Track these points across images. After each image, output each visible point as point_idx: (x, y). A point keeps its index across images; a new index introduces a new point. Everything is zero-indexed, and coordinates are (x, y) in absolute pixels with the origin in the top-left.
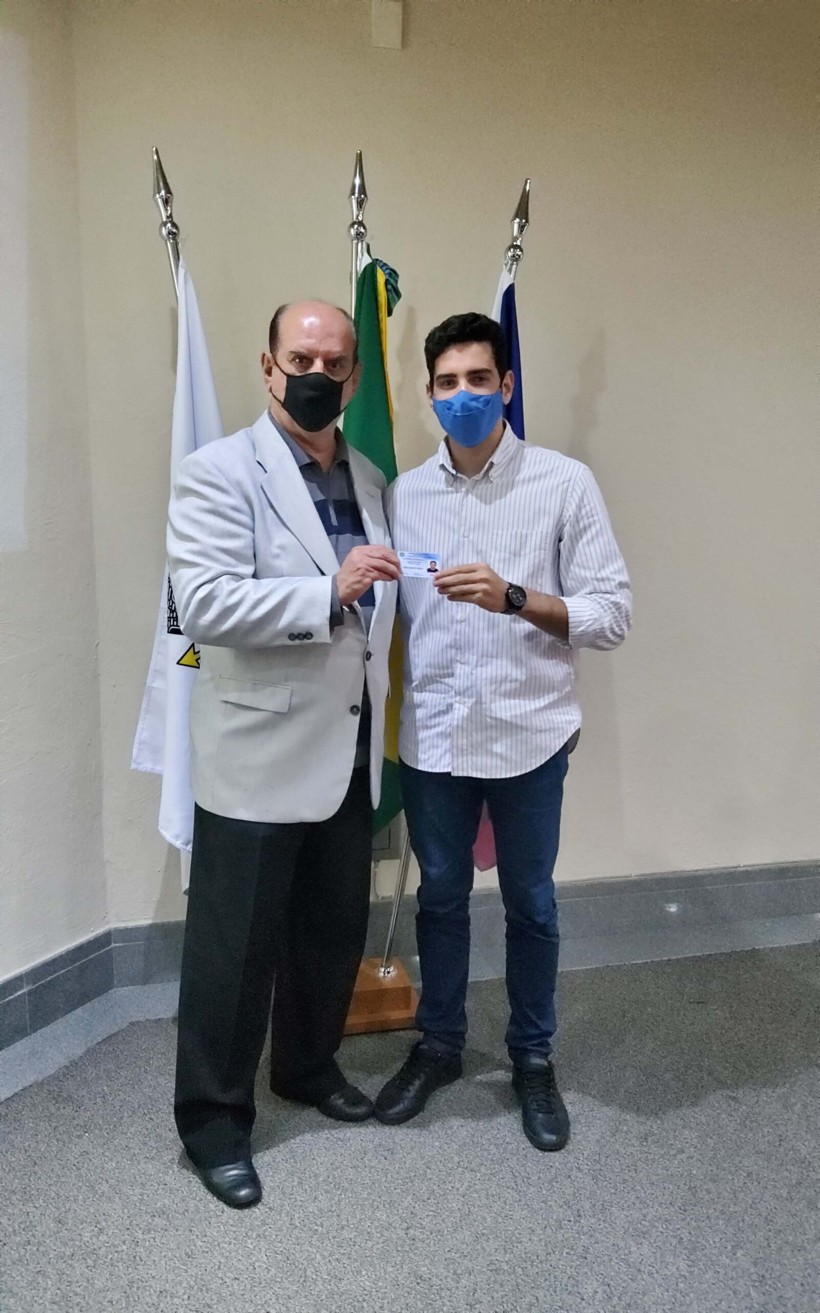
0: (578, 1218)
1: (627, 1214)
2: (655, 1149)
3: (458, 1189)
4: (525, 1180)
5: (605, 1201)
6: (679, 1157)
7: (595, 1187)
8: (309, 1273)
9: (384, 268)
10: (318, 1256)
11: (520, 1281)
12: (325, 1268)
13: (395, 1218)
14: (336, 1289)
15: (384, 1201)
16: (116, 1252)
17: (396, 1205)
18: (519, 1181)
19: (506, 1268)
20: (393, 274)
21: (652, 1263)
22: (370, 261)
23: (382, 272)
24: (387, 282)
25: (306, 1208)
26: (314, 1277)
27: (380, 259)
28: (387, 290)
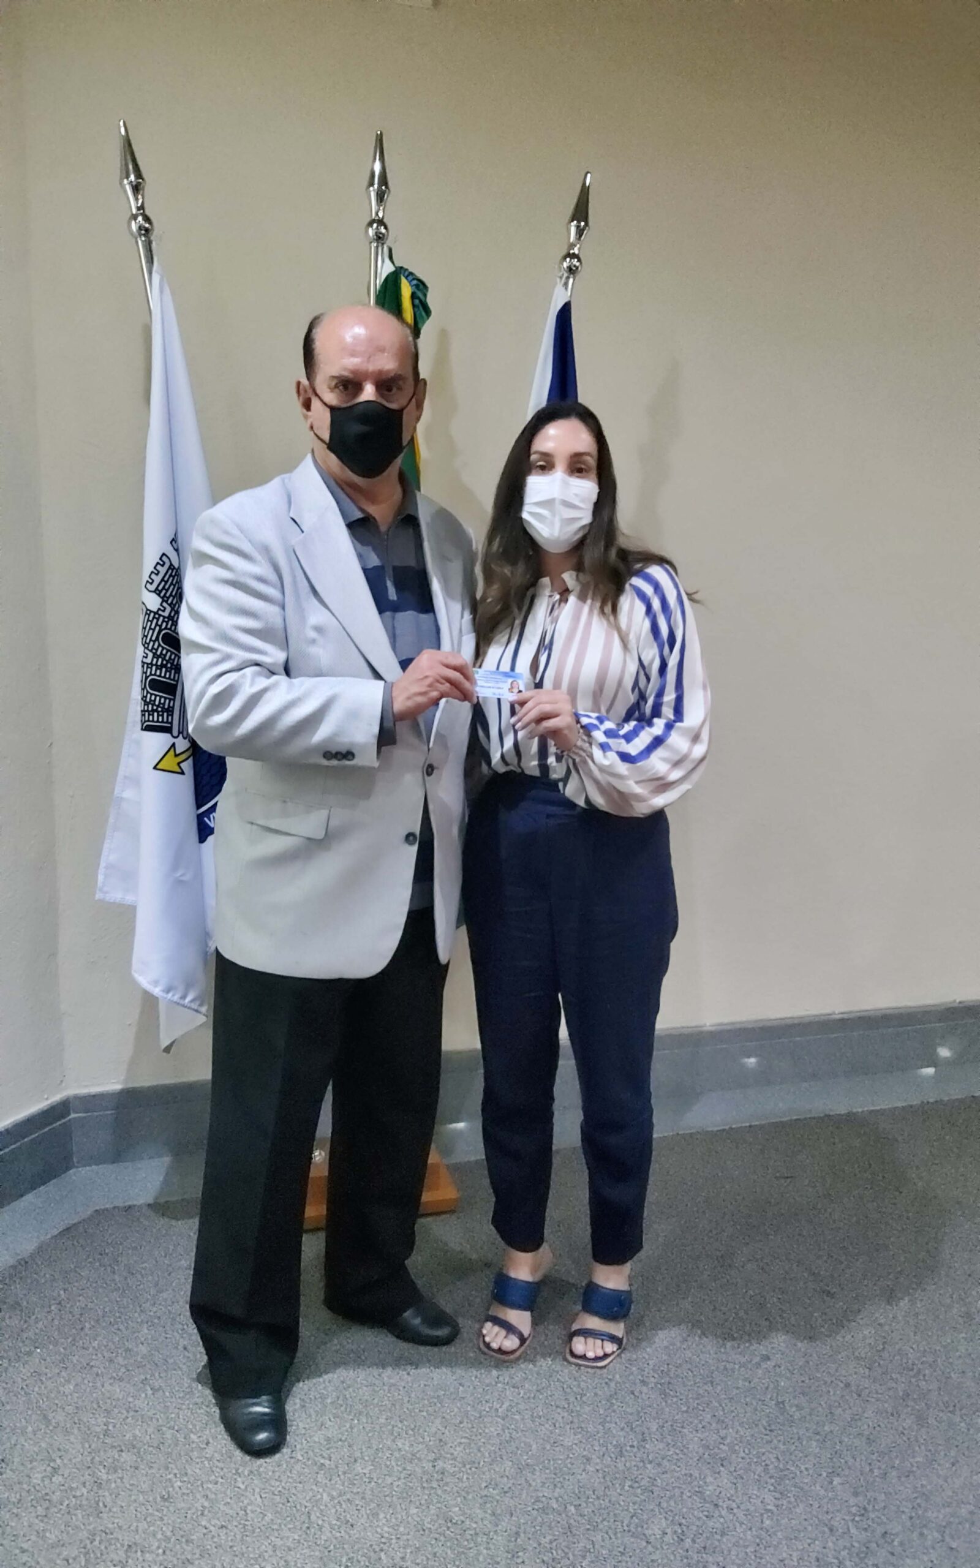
0: (643, 1443)
1: (702, 1437)
2: (734, 1356)
3: (497, 1410)
4: (578, 1397)
5: (675, 1421)
6: (764, 1366)
7: (664, 1404)
8: (313, 1517)
9: (410, 278)
10: (325, 1496)
11: (572, 1521)
12: (333, 1511)
13: (420, 1446)
14: (347, 1537)
15: (406, 1427)
16: (74, 1497)
17: (421, 1431)
18: (572, 1399)
19: (555, 1506)
20: (420, 286)
21: (732, 1496)
22: (391, 269)
23: (408, 284)
24: (413, 296)
25: (311, 1437)
26: (320, 1522)
27: (405, 267)
28: (414, 306)
